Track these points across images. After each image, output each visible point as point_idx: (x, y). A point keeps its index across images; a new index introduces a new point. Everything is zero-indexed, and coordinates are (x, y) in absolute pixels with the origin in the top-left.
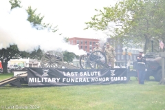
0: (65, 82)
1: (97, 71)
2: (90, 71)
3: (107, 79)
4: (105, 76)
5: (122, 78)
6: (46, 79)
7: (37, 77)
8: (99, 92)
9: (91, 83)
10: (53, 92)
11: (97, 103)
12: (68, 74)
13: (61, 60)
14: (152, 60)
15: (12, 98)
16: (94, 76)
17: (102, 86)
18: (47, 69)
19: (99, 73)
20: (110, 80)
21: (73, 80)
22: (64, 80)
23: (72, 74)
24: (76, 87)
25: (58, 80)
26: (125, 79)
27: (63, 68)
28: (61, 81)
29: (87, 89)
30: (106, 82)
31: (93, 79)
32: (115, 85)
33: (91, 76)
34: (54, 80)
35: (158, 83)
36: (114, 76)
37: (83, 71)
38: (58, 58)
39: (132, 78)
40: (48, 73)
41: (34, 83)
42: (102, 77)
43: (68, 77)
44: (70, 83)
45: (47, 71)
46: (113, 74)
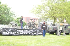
0: (18, 34)
1: (32, 30)
2: (29, 30)
3: (36, 33)
4: (35, 32)
5: (42, 33)
6: (10, 33)
7: (6, 32)
8: (31, 38)
9: (29, 35)
12: (19, 31)
16: (30, 32)
19: (32, 31)
22: (17, 33)
23: (21, 31)
24: (22, 36)
25: (15, 33)
28: (16, 33)
31: (30, 33)
33: (29, 32)
34: (13, 33)
37: (26, 30)
38: (16, 24)
40: (11, 30)
41: (5, 34)
42: (34, 32)
43: (19, 32)
44: (20, 34)
45: (11, 29)
46: (38, 32)
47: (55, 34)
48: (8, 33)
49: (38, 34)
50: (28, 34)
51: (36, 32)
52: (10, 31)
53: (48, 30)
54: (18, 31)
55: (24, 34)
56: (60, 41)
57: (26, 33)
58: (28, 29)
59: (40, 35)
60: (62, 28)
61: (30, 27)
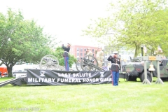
0: (60, 82)
1: (88, 72)
2: (82, 73)
3: (97, 80)
4: (95, 77)
5: (110, 80)
6: (43, 79)
7: (35, 77)
9: (82, 83)
12: (63, 75)
13: (57, 64)
14: (138, 63)
16: (86, 77)
17: (91, 86)
18: (44, 70)
19: (90, 74)
20: (99, 80)
21: (66, 81)
22: (58, 80)
23: (66, 75)
24: (69, 86)
25: (53, 80)
27: (58, 70)
28: (56, 81)
30: (95, 82)
31: (84, 80)
32: (104, 85)
33: (82, 77)
34: (50, 80)
36: (103, 78)
37: (76, 73)
38: (54, 62)
40: (45, 74)
41: (33, 82)
42: (93, 78)
43: (62, 78)
44: (64, 83)
45: (44, 72)
46: (102, 76)
47: (138, 79)
48: (38, 80)
49: (102, 81)
50: (82, 81)
51: (98, 76)
52: (43, 75)
53: (123, 71)
54: (59, 75)
55: (73, 81)
56: (150, 95)
57: (77, 79)
58: (81, 70)
59: (106, 83)
60: (155, 67)
61: (84, 66)
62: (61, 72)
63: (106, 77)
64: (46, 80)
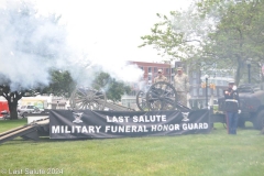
0: (109, 132)
1: (161, 114)
3: (177, 127)
4: (173, 122)
5: (201, 126)
6: (78, 128)
7: (64, 125)
8: (163, 148)
9: (150, 133)
10: (90, 148)
11: (161, 165)
12: (115, 119)
13: (102, 98)
14: (249, 95)
15: (25, 160)
16: (156, 122)
17: (168, 139)
18: (81, 111)
19: (163, 117)
20: (181, 128)
21: (121, 129)
22: (107, 128)
23: (121, 120)
24: (126, 140)
25: (98, 129)
26: (206, 126)
27: (107, 109)
28: (102, 130)
29: (144, 143)
30: (174, 131)
31: (154, 128)
32: (190, 136)
33: (150, 123)
34: (91, 129)
35: (258, 132)
36: (187, 123)
37: (138, 114)
38: (98, 94)
39: (218, 125)
40: (82, 119)
41: (60, 134)
42: (169, 124)
43: (114, 124)
44: (117, 133)
45: (81, 114)
46: (186, 119)
47: (248, 124)
48: (70, 129)
49: (185, 129)
50: (149, 129)
51: (179, 121)
53: (220, 109)
54: (109, 119)
57: (140, 127)
58: (146, 110)
62: (111, 114)
63: (192, 121)
64: (84, 130)
